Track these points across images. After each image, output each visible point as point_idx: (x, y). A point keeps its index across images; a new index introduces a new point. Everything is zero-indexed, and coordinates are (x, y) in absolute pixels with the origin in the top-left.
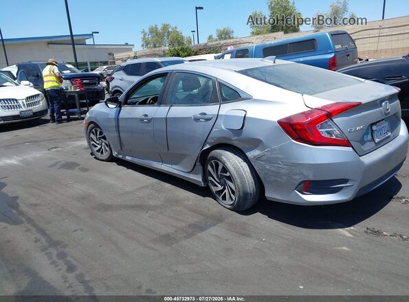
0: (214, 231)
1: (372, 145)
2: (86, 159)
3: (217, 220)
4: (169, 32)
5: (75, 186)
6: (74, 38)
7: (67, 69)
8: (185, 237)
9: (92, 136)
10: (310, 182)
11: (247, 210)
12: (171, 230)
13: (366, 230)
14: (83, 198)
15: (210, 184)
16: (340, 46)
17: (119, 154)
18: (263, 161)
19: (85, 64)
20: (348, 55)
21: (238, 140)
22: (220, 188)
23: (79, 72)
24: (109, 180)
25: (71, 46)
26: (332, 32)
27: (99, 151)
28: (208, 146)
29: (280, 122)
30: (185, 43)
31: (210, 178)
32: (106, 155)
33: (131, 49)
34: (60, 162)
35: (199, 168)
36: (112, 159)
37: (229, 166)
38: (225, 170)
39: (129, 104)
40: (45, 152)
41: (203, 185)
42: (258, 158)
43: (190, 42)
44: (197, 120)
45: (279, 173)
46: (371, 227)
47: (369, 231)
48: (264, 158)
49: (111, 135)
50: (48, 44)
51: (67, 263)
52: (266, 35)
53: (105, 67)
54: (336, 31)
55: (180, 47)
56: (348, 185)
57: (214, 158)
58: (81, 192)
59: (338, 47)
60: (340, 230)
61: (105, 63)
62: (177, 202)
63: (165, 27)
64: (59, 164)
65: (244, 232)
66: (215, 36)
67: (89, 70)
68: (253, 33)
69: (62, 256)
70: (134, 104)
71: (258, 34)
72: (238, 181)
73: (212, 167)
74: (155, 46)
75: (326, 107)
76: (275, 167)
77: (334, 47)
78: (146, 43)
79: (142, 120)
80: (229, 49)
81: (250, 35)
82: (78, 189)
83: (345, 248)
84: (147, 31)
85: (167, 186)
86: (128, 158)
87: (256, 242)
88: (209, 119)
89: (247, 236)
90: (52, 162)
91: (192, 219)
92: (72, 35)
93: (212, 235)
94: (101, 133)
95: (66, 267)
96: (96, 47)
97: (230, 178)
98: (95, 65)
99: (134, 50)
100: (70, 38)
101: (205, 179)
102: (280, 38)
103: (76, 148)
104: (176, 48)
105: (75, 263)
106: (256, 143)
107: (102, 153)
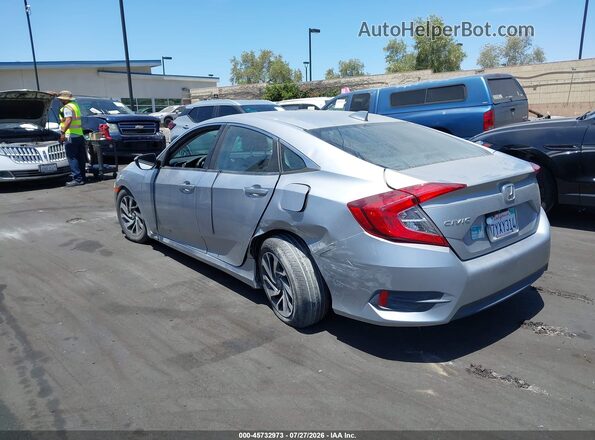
0: (255, 353)
1: (486, 245)
2: (114, 237)
3: (264, 337)
4: (270, 62)
5: (88, 275)
6: (131, 65)
7: (116, 108)
8: (212, 359)
9: (123, 206)
10: (389, 292)
11: (310, 326)
12: (196, 348)
13: (469, 367)
14: (93, 293)
15: (265, 286)
16: (501, 96)
17: (155, 234)
18: (328, 258)
19: (149, 101)
20: (513, 110)
21: (297, 227)
22: (276, 292)
23: (132, 114)
24: (135, 270)
25: (126, 75)
26: (491, 75)
27: (130, 227)
28: (261, 232)
29: (350, 206)
30: (293, 78)
31: (265, 277)
32: (139, 235)
33: (214, 84)
34: (76, 240)
35: (251, 261)
36: (146, 241)
37: (285, 262)
38: (281, 268)
39: (172, 165)
40: (61, 224)
41: (255, 286)
42: (322, 254)
43: (300, 78)
44: (249, 194)
45: (347, 276)
46: (477, 363)
47: (473, 369)
48: (330, 254)
49: (145, 207)
50: (99, 71)
51: (42, 383)
52: (407, 74)
53: (176, 107)
54: (497, 75)
55: (282, 85)
56: (441, 300)
57: (268, 249)
58: (91, 284)
59: (498, 97)
60: (433, 365)
61: (177, 102)
62: (217, 307)
63: (266, 55)
64: (75, 243)
65: (296, 358)
66: (337, 71)
67: (154, 110)
68: (389, 69)
69: (38, 373)
70: (179, 165)
71: (396, 71)
72: (296, 284)
73: (267, 261)
74: (249, 82)
75: (413, 188)
76: (342, 267)
77: (492, 98)
78: (237, 76)
79: (182, 189)
80: (343, 91)
81: (385, 71)
82: (90, 279)
83: (430, 392)
84: (239, 59)
85: (213, 284)
86: (166, 241)
87: (309, 373)
88: (264, 195)
89: (299, 364)
90: (67, 239)
91: (230, 334)
92: (128, 61)
93: (251, 359)
94: (134, 203)
95: (38, 389)
96: (165, 78)
97: (286, 279)
98: (161, 104)
99: (218, 85)
100: (125, 65)
101: (258, 278)
102: (428, 78)
103: (105, 220)
104: (277, 85)
105: (52, 383)
106: (320, 232)
107: (135, 231)
